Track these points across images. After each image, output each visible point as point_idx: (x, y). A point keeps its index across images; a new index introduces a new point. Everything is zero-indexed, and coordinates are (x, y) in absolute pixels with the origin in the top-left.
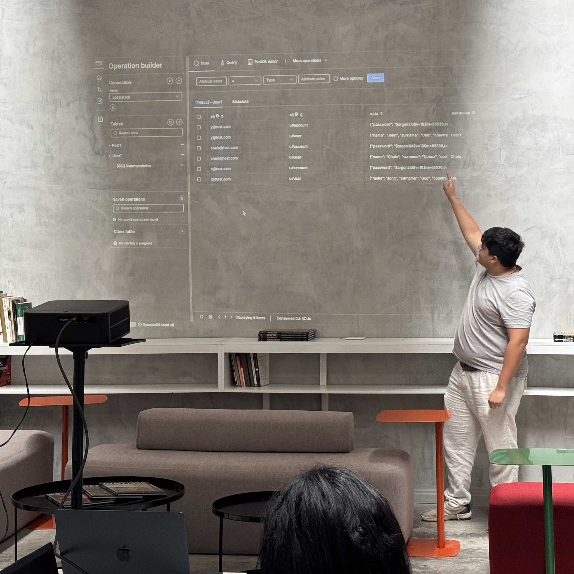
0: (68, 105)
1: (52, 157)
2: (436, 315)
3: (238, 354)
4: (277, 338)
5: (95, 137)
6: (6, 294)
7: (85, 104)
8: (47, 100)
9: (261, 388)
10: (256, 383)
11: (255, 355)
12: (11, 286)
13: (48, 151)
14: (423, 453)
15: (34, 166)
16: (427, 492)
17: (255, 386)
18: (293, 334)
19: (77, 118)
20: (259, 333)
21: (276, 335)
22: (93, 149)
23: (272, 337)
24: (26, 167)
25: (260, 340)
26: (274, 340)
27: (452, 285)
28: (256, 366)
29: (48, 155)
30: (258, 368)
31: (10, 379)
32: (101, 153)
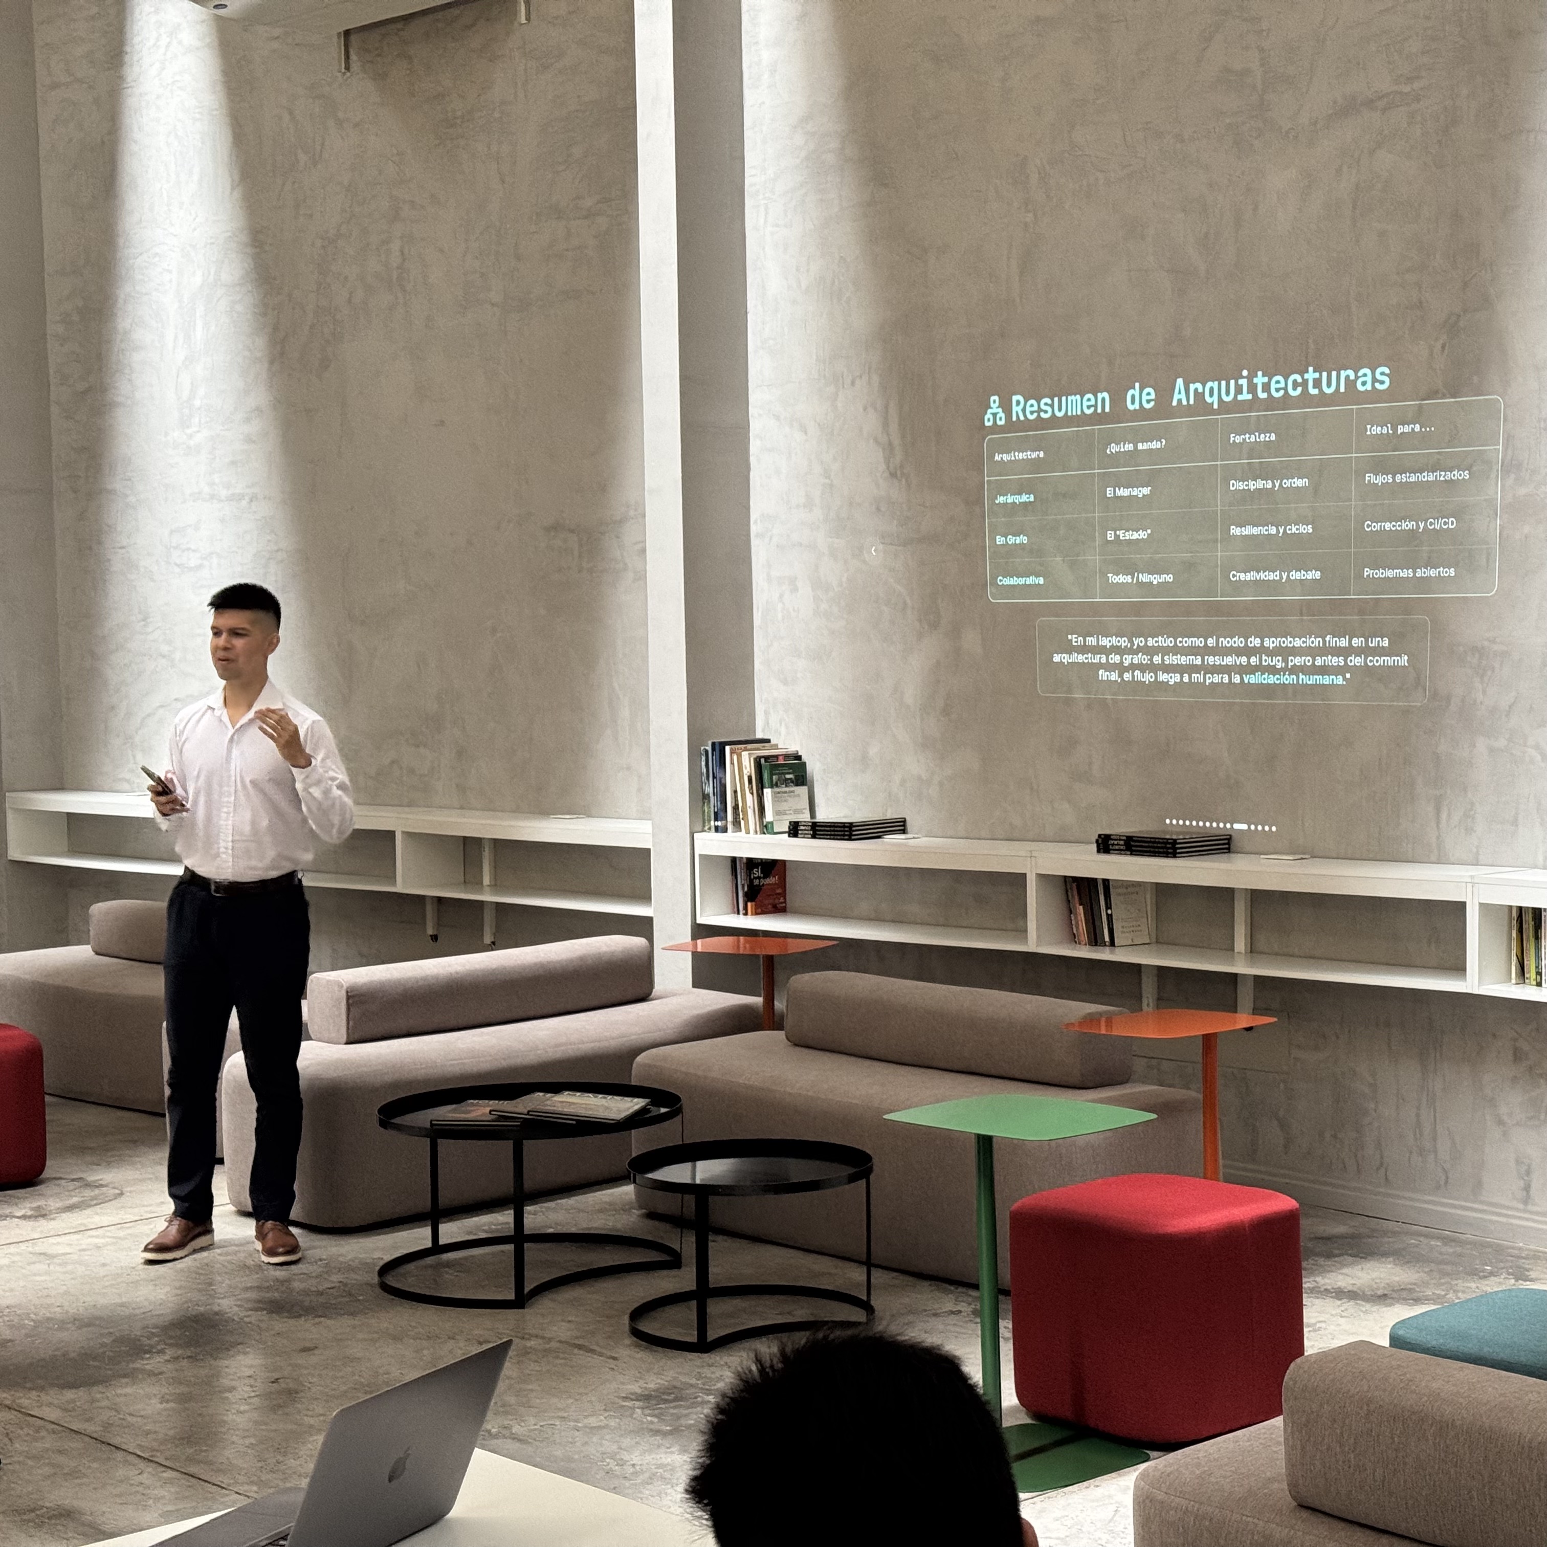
0: (853, 383)
1: (831, 486)
2: (1444, 816)
3: (1075, 879)
4: (1127, 850)
5: (890, 444)
6: (777, 745)
7: (876, 379)
8: (825, 376)
9: (1117, 950)
10: (1107, 939)
11: (1106, 882)
12: (783, 730)
13: (827, 474)
14: (1418, 1115)
15: (809, 505)
16: (1426, 1202)
17: (1105, 945)
18: (1150, 842)
19: (865, 409)
20: (1097, 837)
21: (1122, 842)
22: (888, 468)
23: (1117, 847)
24: (798, 506)
25: (1099, 851)
26: (1120, 852)
27: (1475, 746)
28: (1108, 906)
29: (827, 481)
30: (1111, 908)
31: (785, 902)
32: (899, 473)
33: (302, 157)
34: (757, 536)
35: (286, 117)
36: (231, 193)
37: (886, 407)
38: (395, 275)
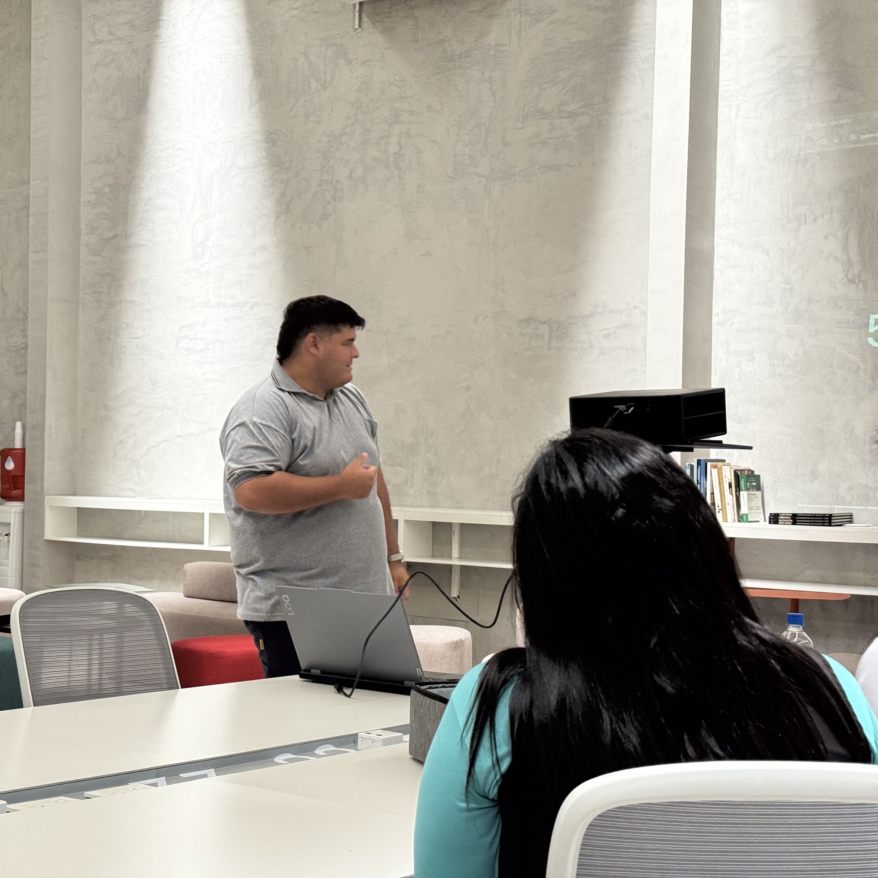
1: (791, 289)
5: (849, 259)
7: (837, 218)
8: (788, 216)
13: (787, 281)
15: (769, 302)
22: (846, 276)
24: (758, 303)
29: (787, 286)
32: (856, 281)
33: (314, 84)
34: (718, 323)
35: (302, 59)
36: (250, 109)
37: (847, 236)
38: (392, 159)
